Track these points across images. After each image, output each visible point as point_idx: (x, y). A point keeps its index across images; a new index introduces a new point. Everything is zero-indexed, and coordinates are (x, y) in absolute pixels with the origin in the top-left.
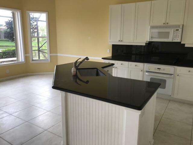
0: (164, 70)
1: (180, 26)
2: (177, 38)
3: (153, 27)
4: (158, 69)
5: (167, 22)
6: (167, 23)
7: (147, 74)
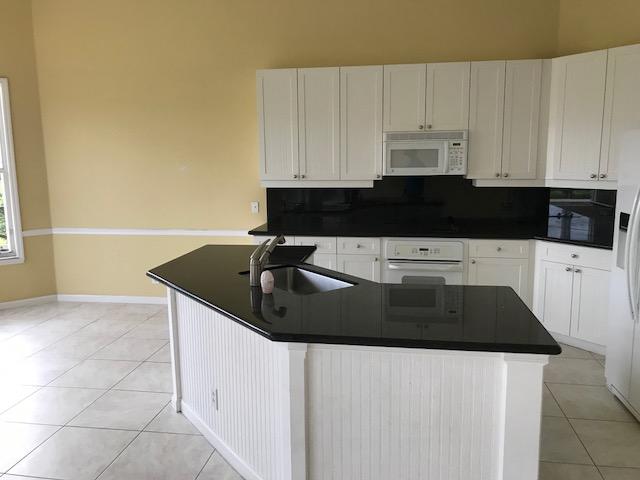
0: (437, 251)
1: (462, 134)
2: (459, 166)
3: (393, 137)
4: (421, 250)
5: (429, 123)
6: (430, 127)
7: (391, 266)
